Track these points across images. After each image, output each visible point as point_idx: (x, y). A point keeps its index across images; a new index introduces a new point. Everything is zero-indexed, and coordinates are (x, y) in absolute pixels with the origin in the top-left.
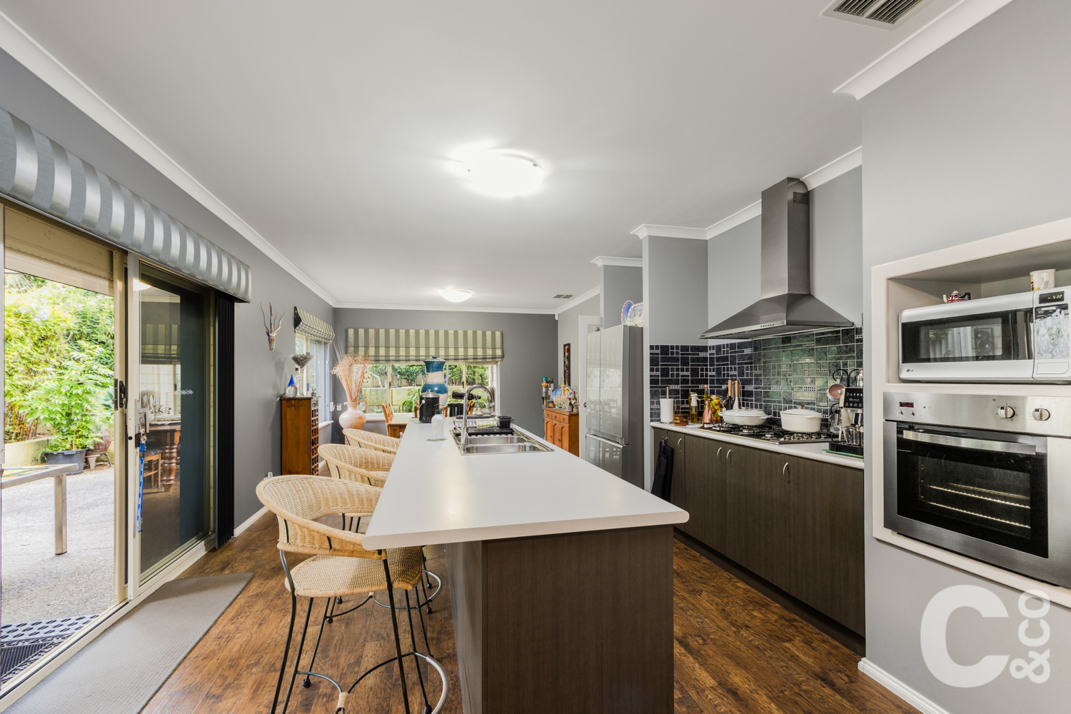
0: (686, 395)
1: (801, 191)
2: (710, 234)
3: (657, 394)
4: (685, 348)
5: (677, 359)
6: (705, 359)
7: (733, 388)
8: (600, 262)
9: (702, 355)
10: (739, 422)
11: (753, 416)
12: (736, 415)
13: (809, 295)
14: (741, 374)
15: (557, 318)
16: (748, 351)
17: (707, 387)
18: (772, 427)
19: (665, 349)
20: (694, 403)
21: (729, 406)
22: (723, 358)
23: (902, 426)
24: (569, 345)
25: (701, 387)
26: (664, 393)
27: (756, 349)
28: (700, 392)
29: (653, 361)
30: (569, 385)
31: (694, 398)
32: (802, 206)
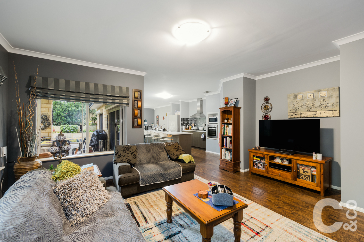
0: (186, 126)
1: (201, 99)
2: (190, 101)
3: (182, 125)
4: (186, 119)
5: (185, 120)
6: (189, 120)
7: (193, 125)
8: (171, 103)
9: (188, 120)
10: (194, 129)
11: (196, 128)
12: (194, 128)
13: (202, 113)
14: (194, 123)
15: (154, 110)
16: (195, 119)
17: (189, 125)
18: (198, 129)
19: (183, 119)
20: (188, 127)
21: (193, 127)
22: (191, 120)
23: (209, 127)
24: (158, 116)
25: (188, 124)
26: (183, 125)
27: (196, 119)
28: (188, 125)
29: (182, 121)
30: (158, 124)
31: (188, 126)
32: (202, 102)
